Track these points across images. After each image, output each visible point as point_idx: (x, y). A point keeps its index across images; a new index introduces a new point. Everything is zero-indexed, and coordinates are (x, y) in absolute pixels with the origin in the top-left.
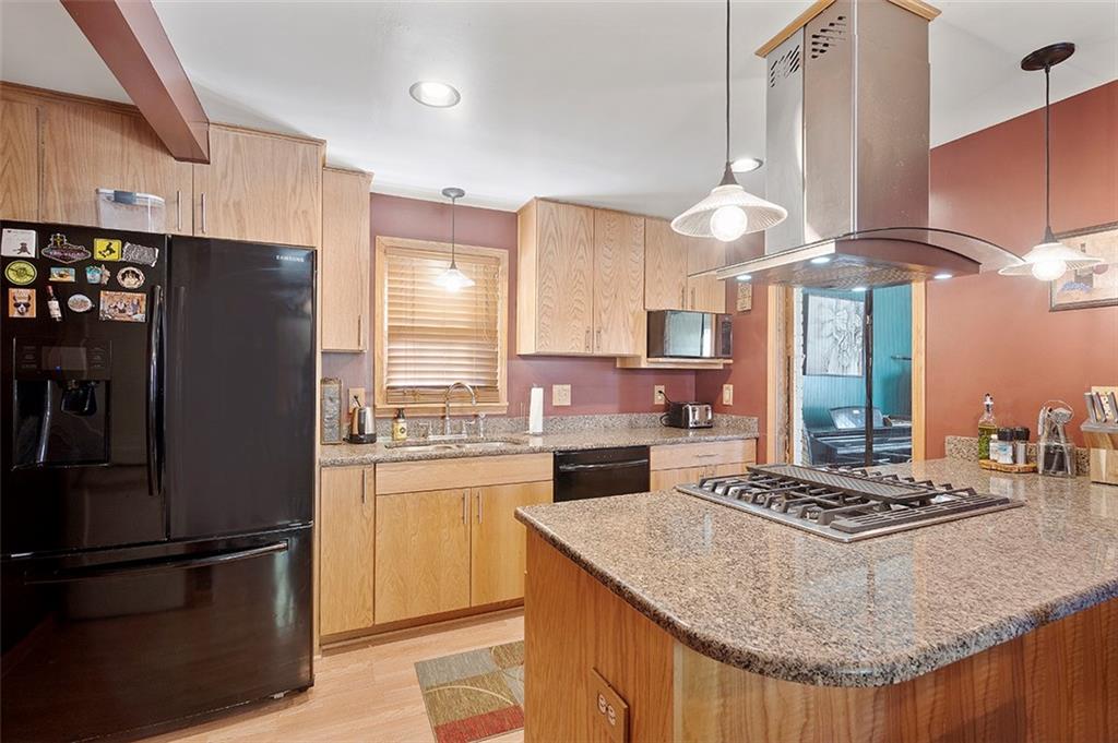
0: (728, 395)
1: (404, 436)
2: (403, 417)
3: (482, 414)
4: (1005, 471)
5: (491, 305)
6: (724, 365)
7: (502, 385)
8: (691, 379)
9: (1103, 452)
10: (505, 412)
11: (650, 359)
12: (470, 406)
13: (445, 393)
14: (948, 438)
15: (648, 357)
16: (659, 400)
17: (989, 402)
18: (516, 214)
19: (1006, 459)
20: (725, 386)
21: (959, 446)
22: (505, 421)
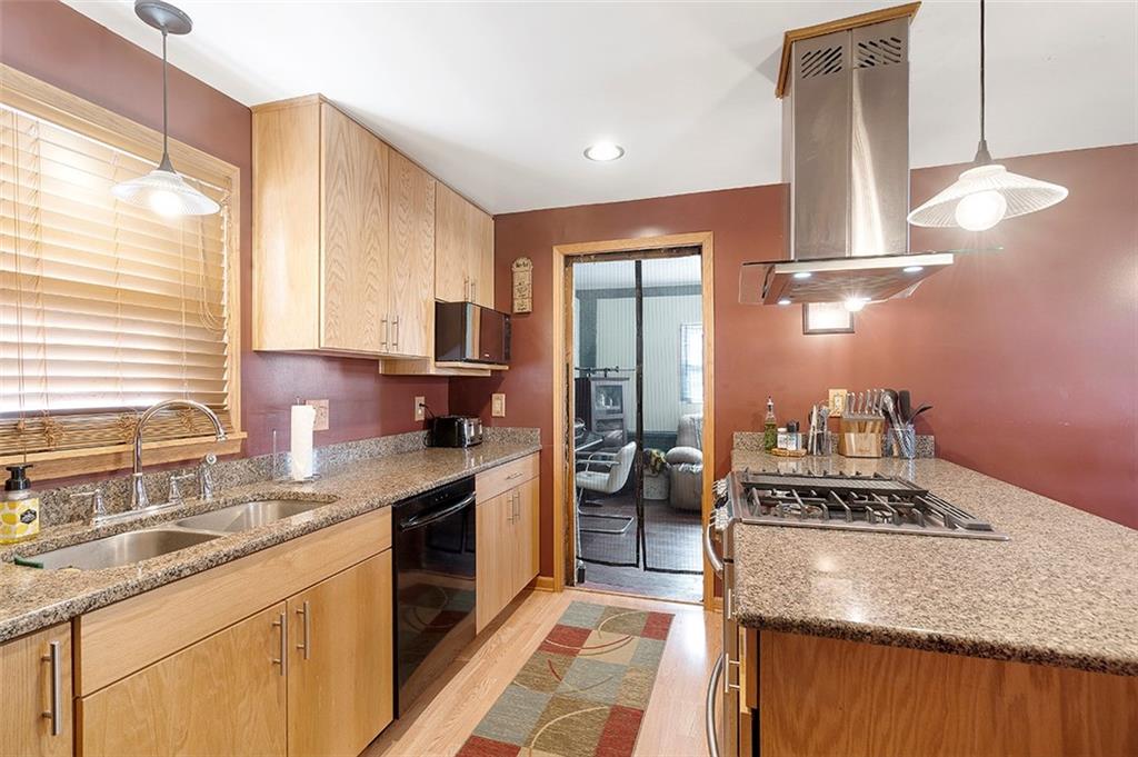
0: (498, 405)
1: (33, 528)
2: (27, 485)
3: (212, 458)
4: (795, 456)
5: (213, 258)
6: (493, 371)
7: (233, 403)
8: (445, 387)
9: (852, 435)
10: (237, 450)
11: (439, 364)
12: (178, 446)
13: (129, 423)
14: (735, 433)
15: (436, 360)
16: (420, 414)
17: (770, 403)
18: (249, 112)
19: (792, 447)
20: (494, 396)
21: (744, 440)
22: (237, 465)
